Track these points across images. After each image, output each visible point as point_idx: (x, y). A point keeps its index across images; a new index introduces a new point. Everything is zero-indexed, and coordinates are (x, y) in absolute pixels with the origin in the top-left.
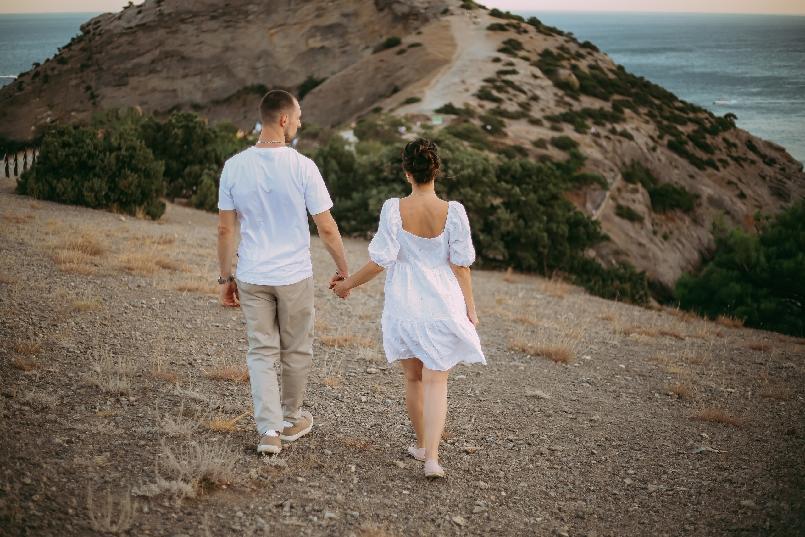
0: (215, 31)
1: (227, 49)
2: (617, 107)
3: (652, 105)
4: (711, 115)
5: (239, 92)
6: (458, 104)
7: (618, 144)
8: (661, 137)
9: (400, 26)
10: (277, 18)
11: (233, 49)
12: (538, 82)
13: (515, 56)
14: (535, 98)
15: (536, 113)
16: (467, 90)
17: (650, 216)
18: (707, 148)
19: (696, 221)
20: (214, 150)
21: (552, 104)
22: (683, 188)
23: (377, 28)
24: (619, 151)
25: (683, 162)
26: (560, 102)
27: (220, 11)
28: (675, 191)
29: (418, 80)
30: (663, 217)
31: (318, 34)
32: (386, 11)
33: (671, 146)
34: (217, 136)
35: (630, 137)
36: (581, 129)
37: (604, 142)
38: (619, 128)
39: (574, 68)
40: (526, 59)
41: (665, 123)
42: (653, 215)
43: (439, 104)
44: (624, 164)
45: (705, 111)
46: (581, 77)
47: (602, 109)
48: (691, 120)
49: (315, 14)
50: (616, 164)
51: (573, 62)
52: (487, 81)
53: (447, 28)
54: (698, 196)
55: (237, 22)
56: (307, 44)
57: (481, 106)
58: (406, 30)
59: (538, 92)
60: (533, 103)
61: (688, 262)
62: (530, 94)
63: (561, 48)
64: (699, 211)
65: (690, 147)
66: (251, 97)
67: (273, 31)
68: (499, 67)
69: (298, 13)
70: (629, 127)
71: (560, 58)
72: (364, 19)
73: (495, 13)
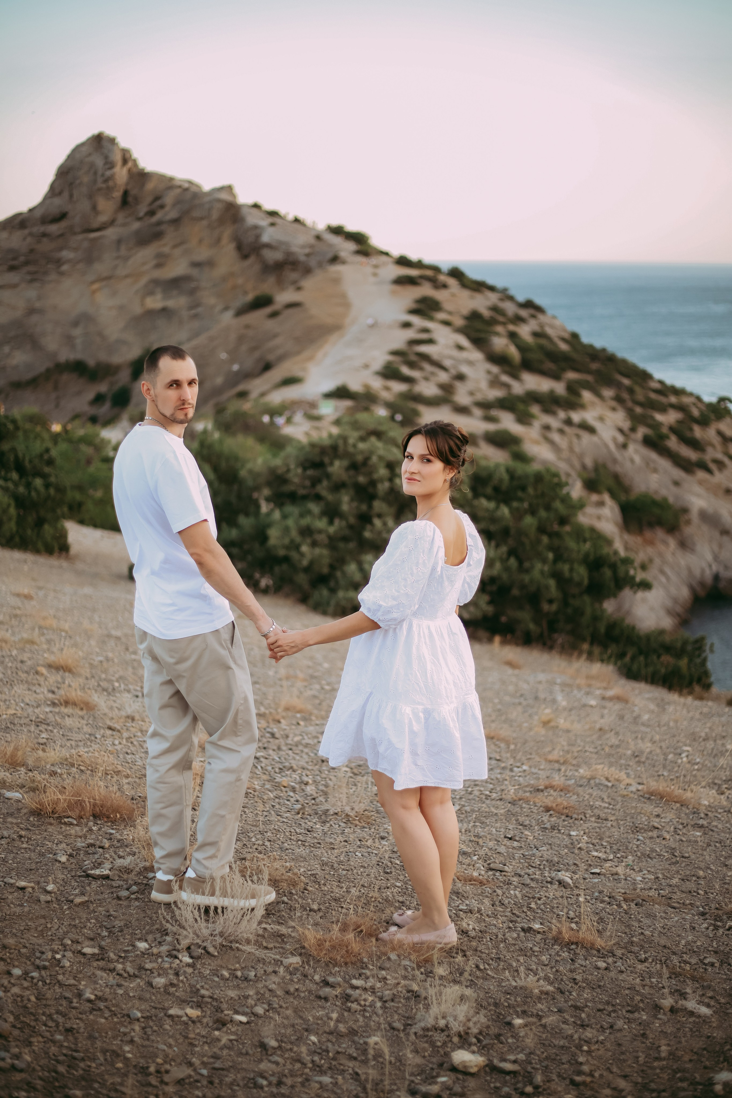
0: (14, 286)
1: (31, 311)
2: (573, 389)
3: (619, 385)
4: (699, 399)
5: (48, 370)
6: (355, 386)
7: (575, 440)
8: (633, 429)
9: (272, 280)
10: (100, 268)
11: (40, 311)
12: (464, 355)
13: (431, 319)
14: (461, 377)
15: (462, 398)
16: (366, 366)
17: (621, 537)
18: (695, 444)
19: (684, 545)
20: (14, 450)
21: (484, 385)
22: (665, 500)
23: (240, 281)
24: (577, 449)
25: (664, 463)
26: (495, 383)
27: (22, 259)
28: (654, 503)
29: (298, 353)
30: (639, 540)
31: (159, 290)
32: (252, 259)
33: (648, 442)
34: (17, 428)
35: (591, 430)
36: (524, 419)
37: (556, 437)
38: (576, 417)
39: (513, 336)
40: (446, 323)
41: (638, 410)
42: (626, 536)
43: (329, 386)
44: (584, 467)
45: (691, 394)
46: (522, 348)
47: (552, 392)
48: (673, 406)
49: (154, 262)
50: (572, 466)
51: (511, 327)
52: (395, 353)
53: (336, 281)
54: (685, 510)
55: (46, 273)
56: (142, 304)
57: (387, 389)
58: (281, 284)
59: (465, 369)
60: (458, 384)
61: (675, 600)
62: (453, 372)
63: (495, 309)
64: (688, 531)
65: (673, 443)
66: (65, 377)
67: (95, 286)
68: (410, 334)
69: (130, 262)
70: (589, 416)
71: (492, 322)
72: (222, 269)
73: (403, 261)
